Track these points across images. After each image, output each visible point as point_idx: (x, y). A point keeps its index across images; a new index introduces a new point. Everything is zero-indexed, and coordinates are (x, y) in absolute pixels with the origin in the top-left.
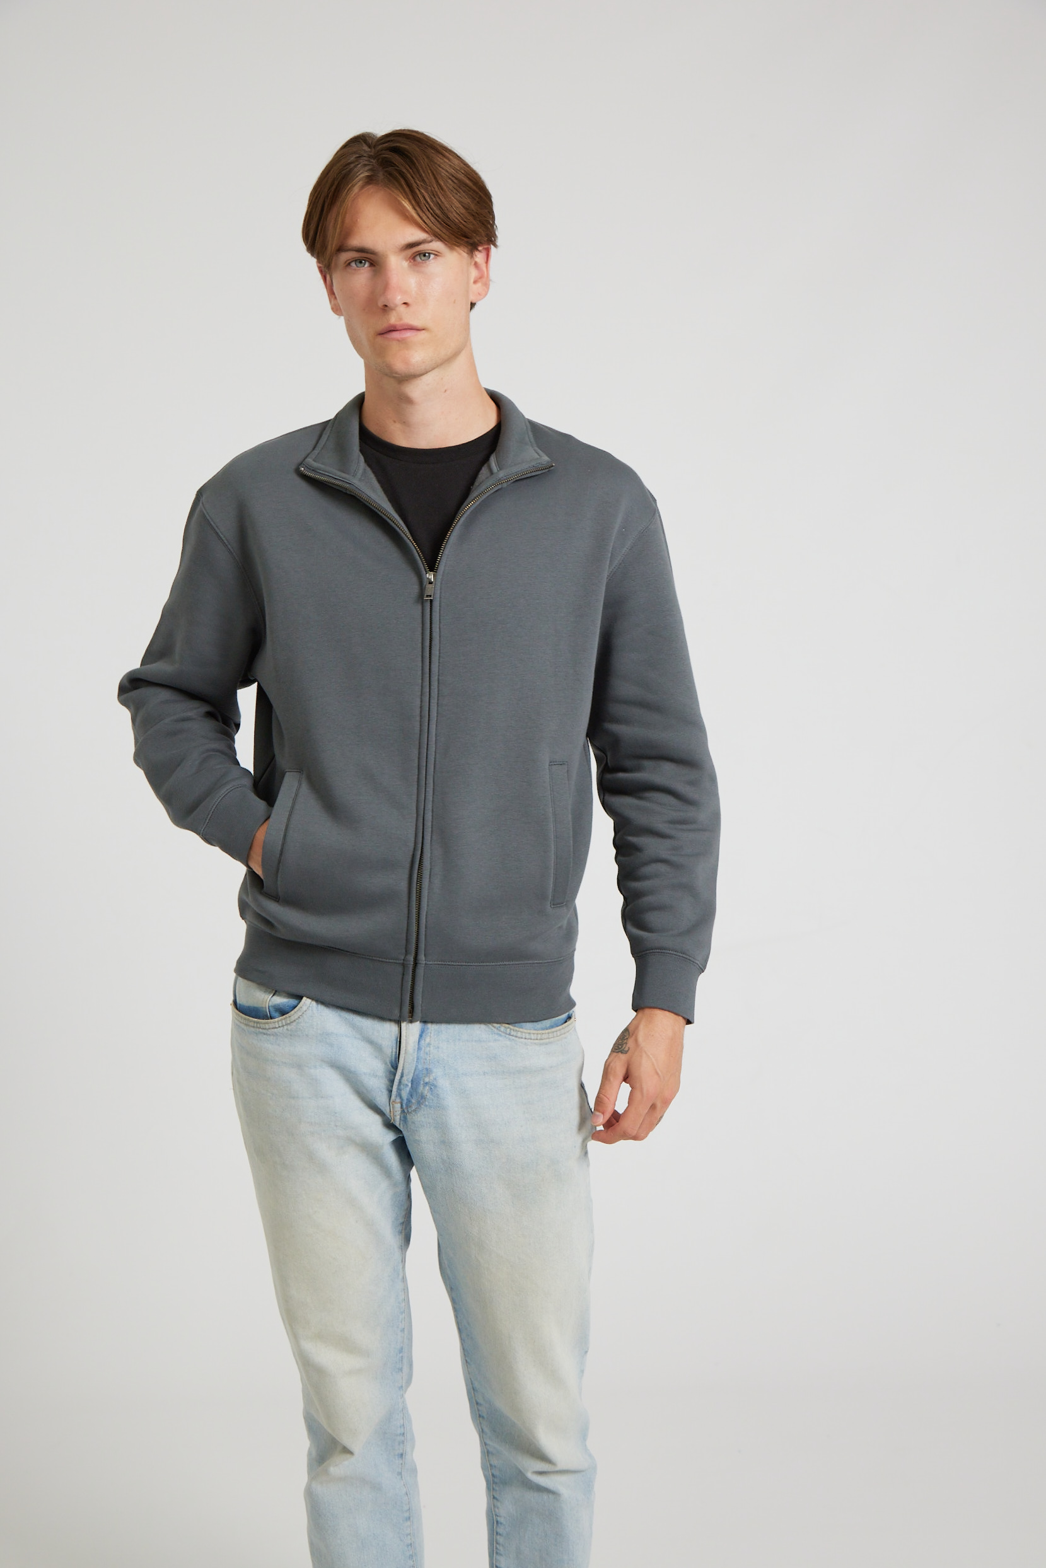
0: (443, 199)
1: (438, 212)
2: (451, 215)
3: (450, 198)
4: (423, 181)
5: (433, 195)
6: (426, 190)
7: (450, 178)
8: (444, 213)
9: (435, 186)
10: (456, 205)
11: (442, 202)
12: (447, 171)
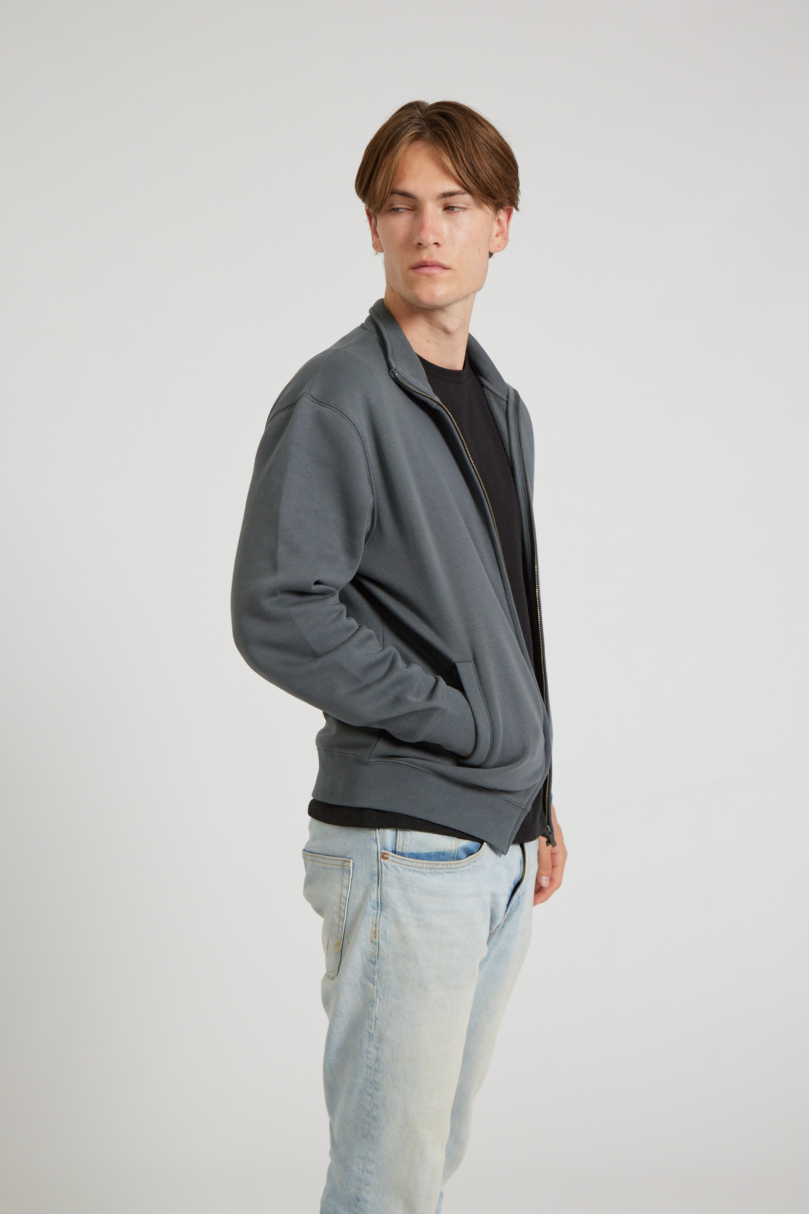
0: (476, 160)
1: (470, 170)
2: (480, 174)
3: (483, 160)
4: (462, 143)
5: (469, 156)
6: (464, 150)
7: (485, 145)
8: (475, 171)
9: (472, 148)
10: (487, 167)
11: (475, 162)
12: (483, 139)
